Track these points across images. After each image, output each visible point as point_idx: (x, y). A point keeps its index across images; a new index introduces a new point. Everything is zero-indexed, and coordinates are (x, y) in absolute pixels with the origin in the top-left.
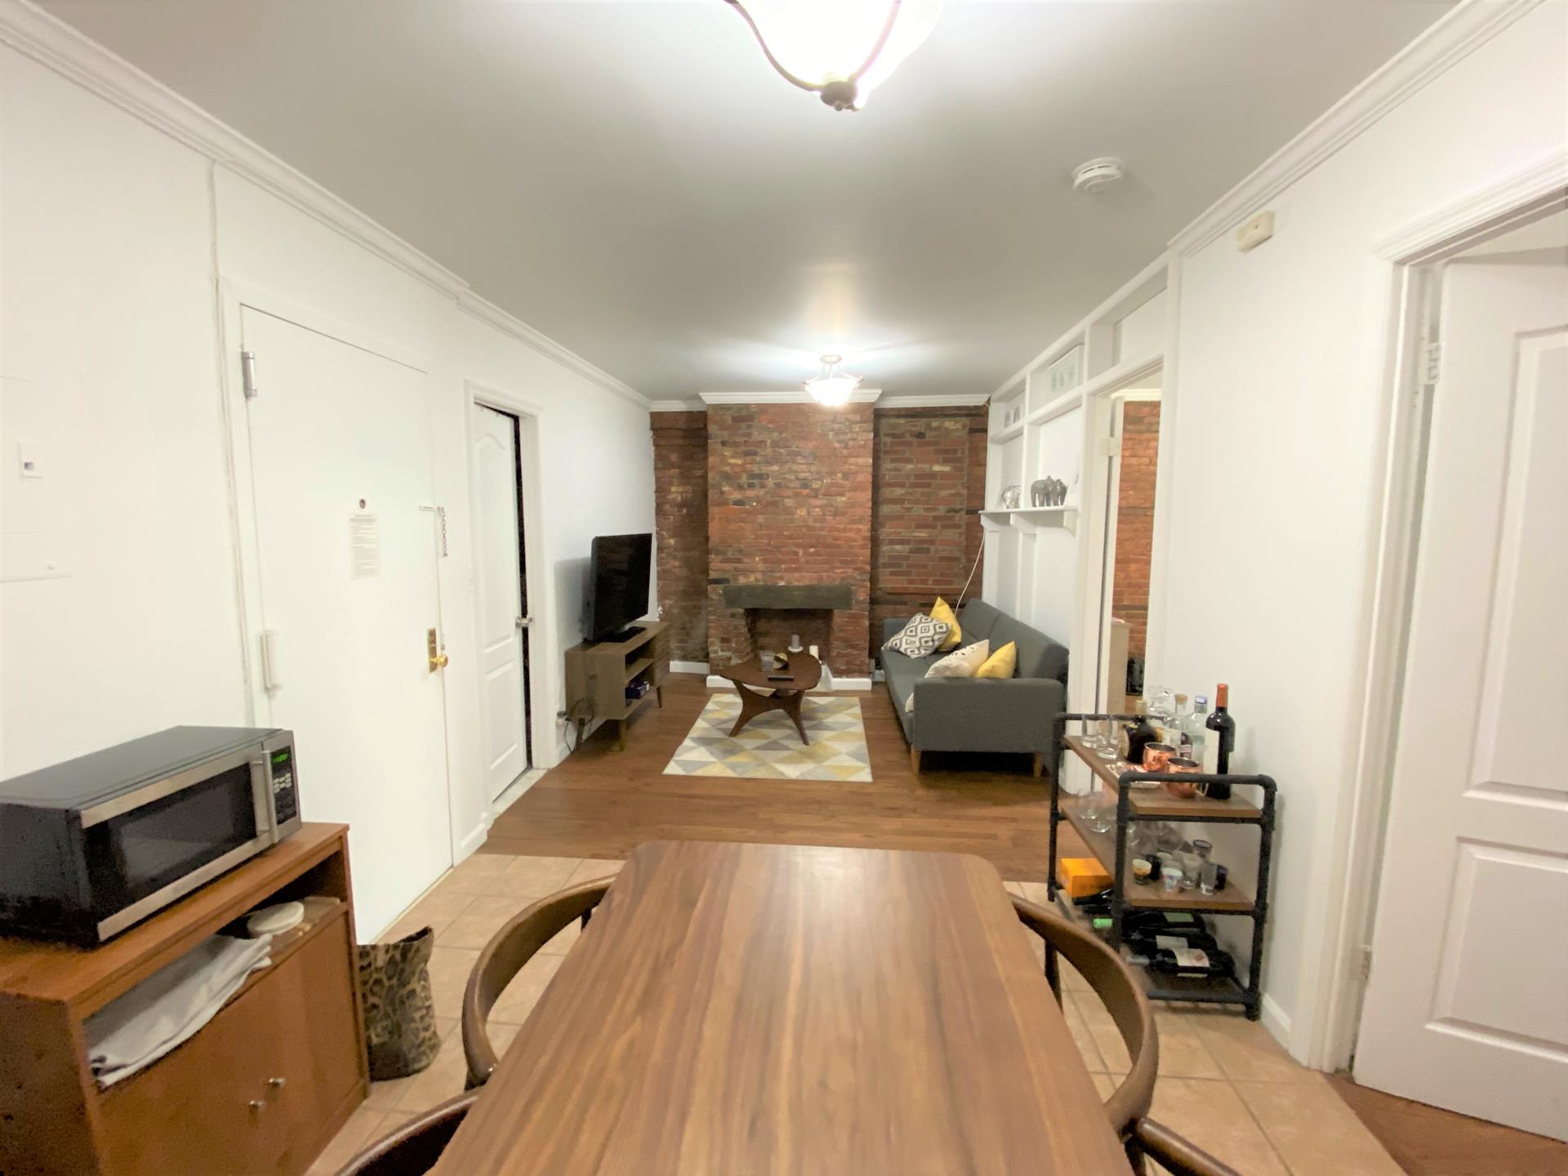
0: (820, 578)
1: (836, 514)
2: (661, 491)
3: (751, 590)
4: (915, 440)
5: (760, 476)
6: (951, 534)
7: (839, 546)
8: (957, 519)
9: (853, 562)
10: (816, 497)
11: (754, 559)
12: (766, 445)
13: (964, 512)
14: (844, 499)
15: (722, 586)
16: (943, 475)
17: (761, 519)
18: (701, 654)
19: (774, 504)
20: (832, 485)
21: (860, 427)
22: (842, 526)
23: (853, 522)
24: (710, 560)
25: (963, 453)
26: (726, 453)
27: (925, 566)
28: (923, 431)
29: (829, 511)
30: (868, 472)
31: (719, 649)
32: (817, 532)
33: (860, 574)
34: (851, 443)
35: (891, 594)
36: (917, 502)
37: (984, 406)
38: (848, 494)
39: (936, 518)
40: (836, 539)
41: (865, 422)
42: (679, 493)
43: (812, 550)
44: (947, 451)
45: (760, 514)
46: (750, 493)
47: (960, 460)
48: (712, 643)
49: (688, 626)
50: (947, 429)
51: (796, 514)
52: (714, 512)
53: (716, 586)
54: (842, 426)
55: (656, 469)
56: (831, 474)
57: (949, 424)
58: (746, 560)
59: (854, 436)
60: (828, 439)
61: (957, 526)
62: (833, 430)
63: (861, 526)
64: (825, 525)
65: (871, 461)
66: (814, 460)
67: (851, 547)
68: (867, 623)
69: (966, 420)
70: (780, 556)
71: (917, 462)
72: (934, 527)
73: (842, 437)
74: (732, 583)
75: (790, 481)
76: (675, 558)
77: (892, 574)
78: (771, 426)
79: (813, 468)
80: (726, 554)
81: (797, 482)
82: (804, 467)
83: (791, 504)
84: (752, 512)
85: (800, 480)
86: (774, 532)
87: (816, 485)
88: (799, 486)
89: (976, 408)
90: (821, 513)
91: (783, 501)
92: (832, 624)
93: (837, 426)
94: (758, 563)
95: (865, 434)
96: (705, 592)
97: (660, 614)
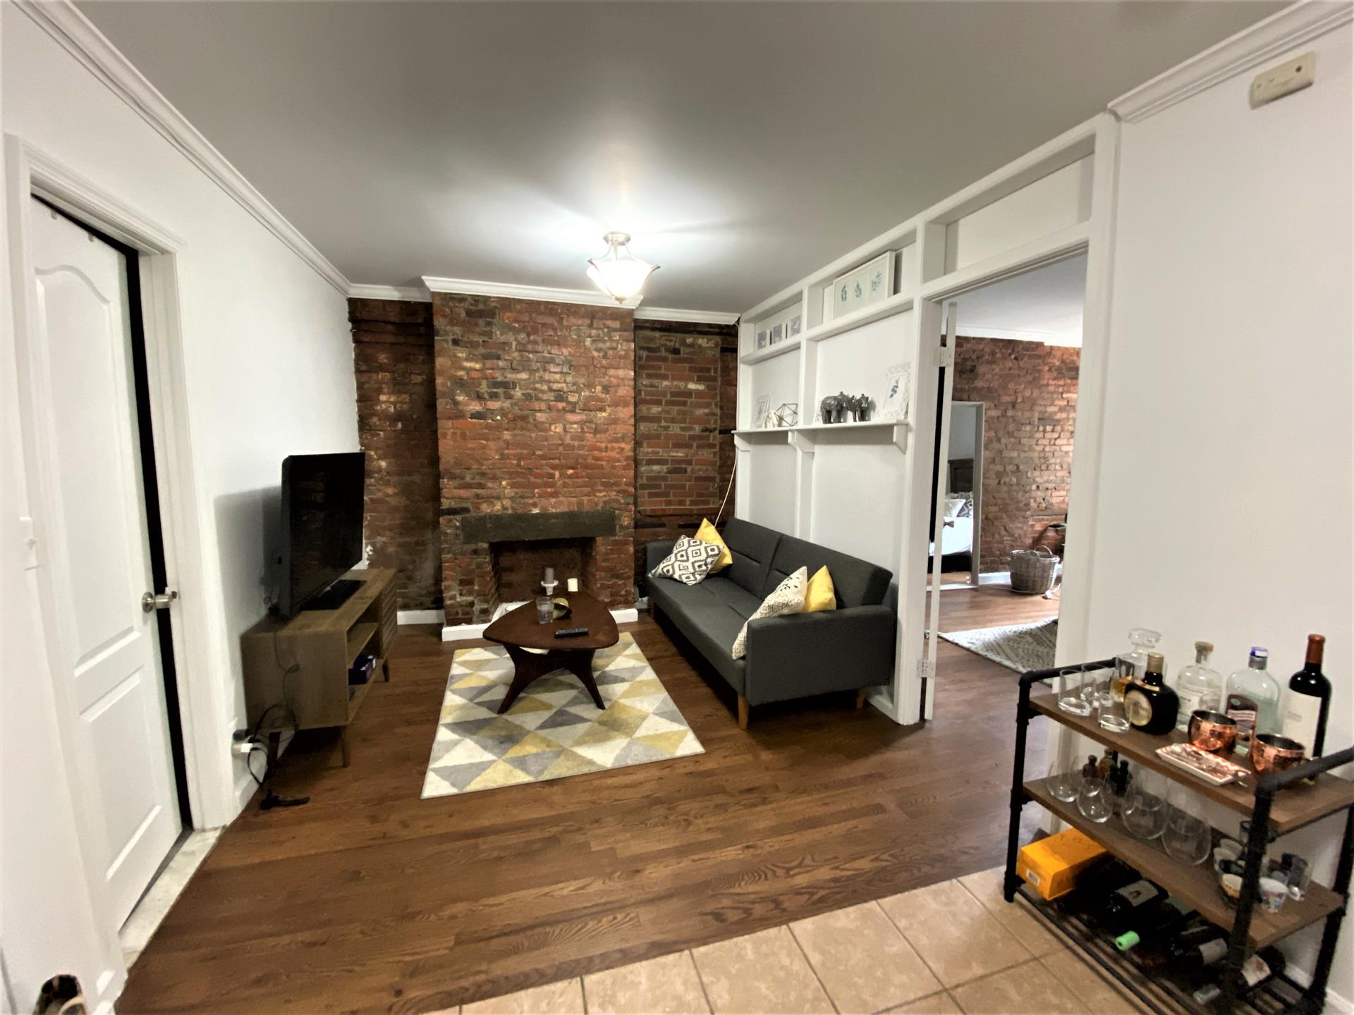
0: (580, 504)
1: (596, 431)
2: (365, 400)
3: (496, 519)
4: (670, 356)
5: (504, 385)
6: (706, 454)
7: (601, 467)
8: (711, 438)
9: (615, 484)
10: (573, 411)
11: (501, 483)
12: (511, 347)
13: (717, 432)
14: (604, 414)
15: (458, 517)
16: (699, 394)
17: (507, 435)
18: (428, 600)
19: (524, 418)
20: (589, 399)
21: (620, 336)
22: (603, 445)
23: (616, 440)
24: (441, 486)
25: (715, 372)
26: (460, 355)
27: (683, 487)
28: (677, 346)
29: (587, 427)
30: (629, 386)
31: (458, 595)
32: (576, 451)
33: (623, 497)
34: (611, 352)
35: (650, 516)
36: (673, 421)
37: (735, 325)
38: (609, 410)
39: (692, 438)
40: (597, 459)
41: (625, 331)
42: (391, 403)
43: (571, 471)
44: (701, 370)
45: (507, 430)
46: (494, 405)
47: (714, 379)
48: (449, 588)
49: (410, 567)
50: (700, 346)
51: (550, 430)
52: (446, 426)
53: (451, 517)
54: (600, 332)
55: (358, 371)
56: (589, 386)
57: (702, 341)
58: (490, 485)
59: (614, 345)
60: (584, 345)
61: (713, 446)
62: (590, 337)
63: (623, 445)
64: (584, 443)
65: (633, 374)
66: (570, 369)
67: (614, 467)
68: (631, 549)
69: (718, 339)
70: (532, 479)
71: (674, 379)
72: (690, 446)
73: (601, 345)
74: (473, 514)
75: (543, 392)
76: (387, 483)
77: (651, 495)
78: (517, 325)
79: (569, 379)
80: (463, 479)
81: (552, 394)
82: (558, 377)
83: (544, 419)
84: (498, 427)
85: (555, 391)
86: (525, 452)
87: (573, 398)
88: (553, 399)
89: (727, 326)
90: (579, 430)
91: (533, 415)
92: (594, 554)
93: (594, 332)
94: (505, 488)
95: (625, 343)
96: (436, 525)
97: (369, 555)
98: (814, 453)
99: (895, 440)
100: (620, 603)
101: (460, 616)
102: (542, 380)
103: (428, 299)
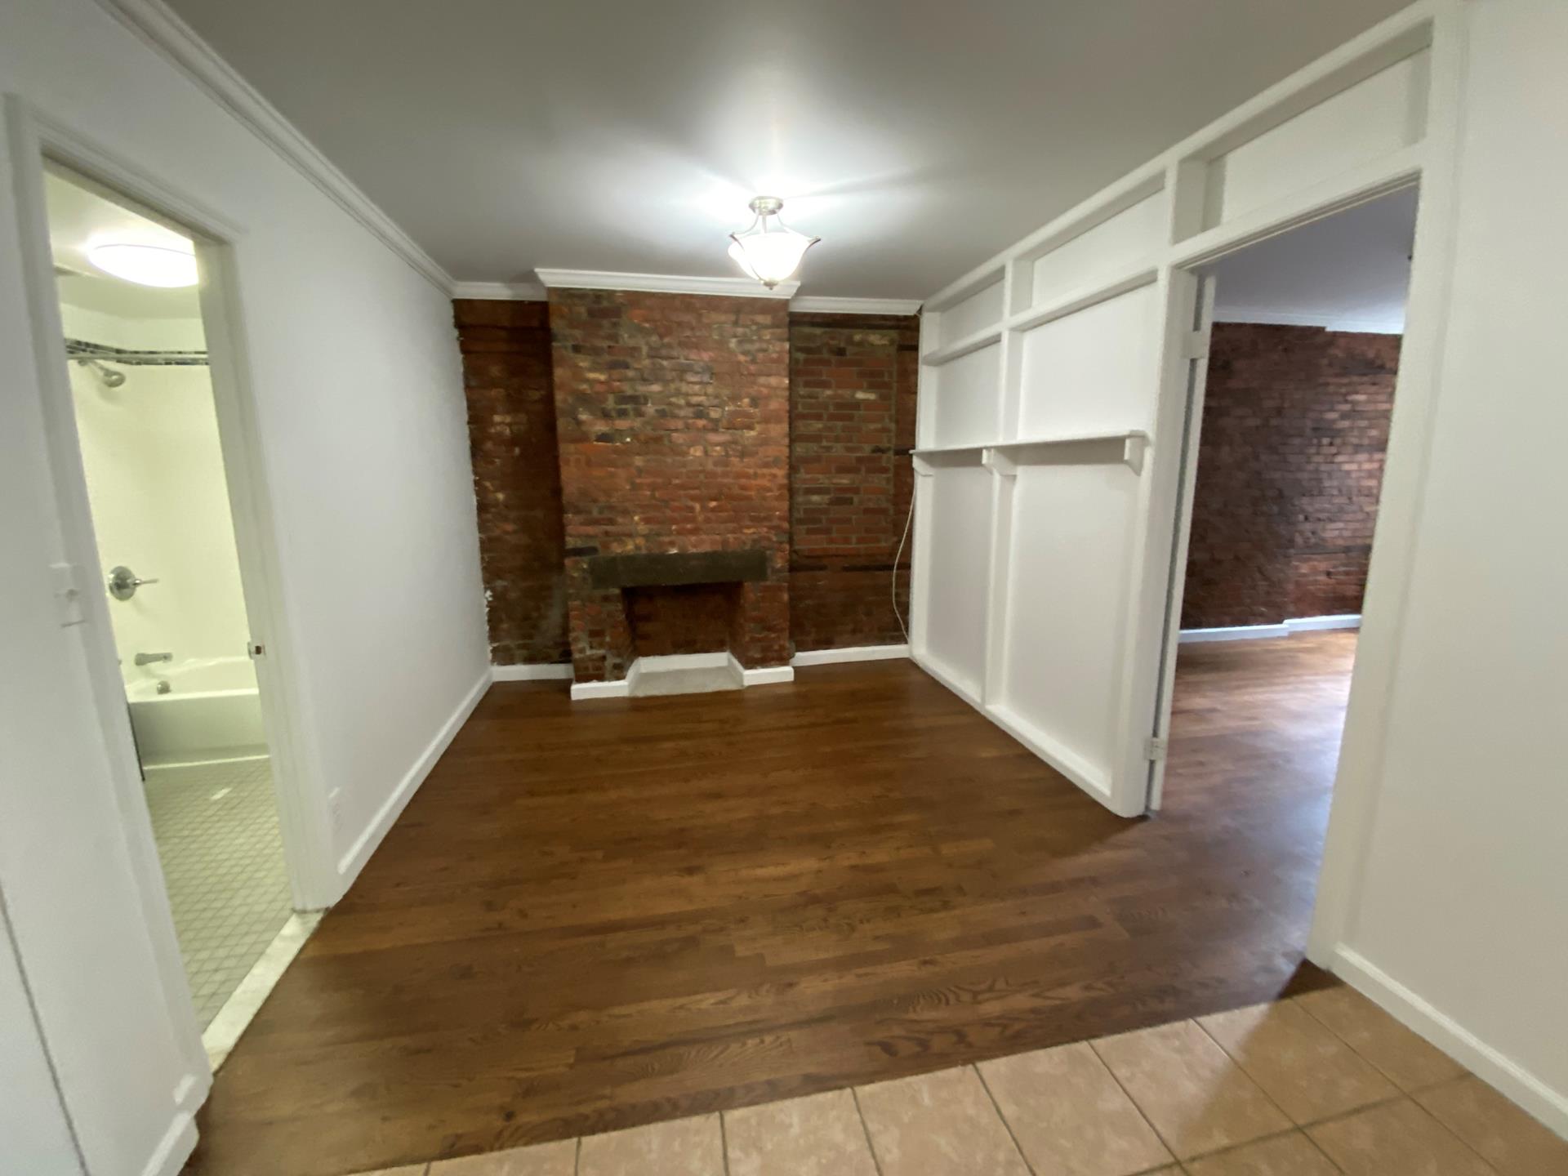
0: (725, 542)
1: (743, 455)
2: (477, 420)
3: (629, 559)
4: (834, 359)
5: (634, 399)
6: (879, 481)
7: (748, 498)
8: (884, 460)
9: (767, 519)
10: (715, 430)
11: (632, 518)
12: (641, 353)
13: (891, 453)
14: (753, 433)
15: (586, 558)
16: (869, 405)
17: (639, 461)
18: (555, 654)
19: (658, 440)
20: (737, 414)
21: (772, 334)
22: (751, 471)
23: (766, 465)
24: (565, 521)
25: (890, 377)
26: (581, 364)
27: (849, 521)
28: (842, 345)
29: (733, 450)
30: (783, 397)
31: (588, 647)
32: (719, 480)
33: (776, 535)
34: (760, 356)
35: (808, 557)
36: (837, 439)
37: (915, 316)
38: (758, 427)
39: (860, 460)
40: (743, 488)
41: (778, 327)
42: (507, 424)
43: (713, 504)
44: (871, 374)
45: (638, 454)
46: (622, 424)
47: (887, 385)
48: (577, 639)
49: (535, 615)
50: (872, 344)
51: (688, 452)
52: (566, 450)
53: (578, 558)
54: (747, 330)
55: (468, 387)
56: (734, 398)
57: (875, 338)
58: (620, 520)
59: (764, 346)
60: (728, 348)
61: (885, 470)
62: (735, 336)
63: (775, 471)
64: (729, 469)
65: (787, 382)
66: (711, 378)
67: (764, 498)
68: (786, 597)
69: (894, 334)
70: (668, 513)
71: (838, 387)
72: (856, 470)
73: (748, 347)
74: (601, 554)
75: (680, 407)
76: (506, 519)
77: (809, 532)
78: (647, 325)
79: (710, 390)
80: (590, 512)
81: (691, 410)
82: (697, 387)
83: (681, 441)
84: (626, 452)
85: (694, 406)
86: (660, 480)
87: (714, 414)
88: (691, 415)
89: (906, 318)
90: (723, 454)
91: (669, 436)
92: (742, 601)
93: (740, 330)
94: (637, 524)
95: (778, 343)
96: (561, 567)
97: (489, 602)
98: (1015, 477)
99: (1127, 457)
100: (773, 659)
101: (591, 672)
102: (678, 393)
103: (541, 297)
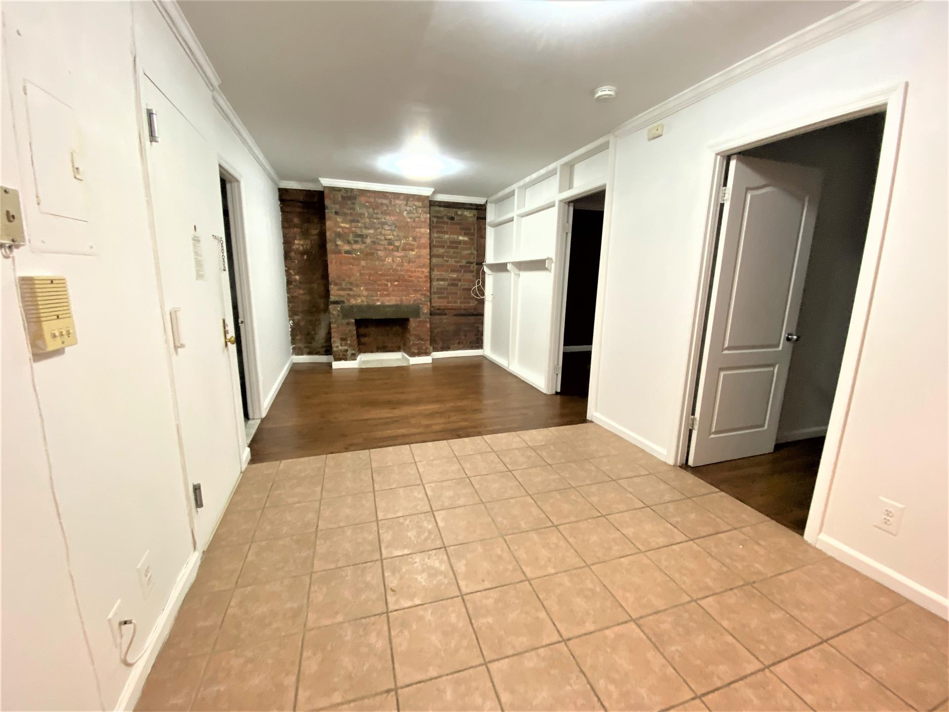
0: (401, 300)
1: (409, 262)
2: (287, 243)
3: (360, 308)
4: (449, 221)
5: (361, 236)
6: (469, 276)
7: (412, 281)
8: (472, 267)
9: (419, 290)
10: (397, 251)
11: (360, 288)
12: (365, 216)
13: (475, 264)
14: (414, 253)
15: (340, 306)
16: (465, 242)
17: (363, 263)
18: (323, 350)
19: (372, 254)
20: (406, 244)
21: (422, 210)
22: (413, 269)
23: (420, 267)
24: (330, 289)
25: (474, 230)
26: (338, 220)
27: (456, 293)
28: (453, 215)
29: (405, 260)
30: (427, 238)
31: (340, 345)
32: (399, 273)
33: (424, 298)
34: (417, 219)
35: (438, 309)
36: (451, 257)
37: (484, 204)
38: (416, 250)
39: (461, 266)
40: (410, 277)
41: (425, 207)
42: (302, 245)
43: (396, 283)
44: (466, 229)
45: (363, 260)
46: (356, 247)
47: (473, 234)
48: (335, 342)
49: (313, 333)
50: (466, 216)
51: (385, 260)
52: (331, 258)
53: (335, 305)
54: (411, 208)
55: (283, 227)
56: (406, 237)
57: (467, 213)
58: (355, 289)
59: (419, 215)
60: (403, 216)
61: (472, 272)
62: (406, 211)
63: (424, 270)
64: (403, 268)
65: (429, 231)
66: (395, 228)
67: (419, 281)
68: (428, 326)
69: (475, 212)
70: (376, 287)
71: (451, 234)
72: (460, 272)
73: (411, 215)
74: (346, 304)
75: (381, 240)
76: (300, 288)
77: (439, 298)
78: (368, 204)
79: (395, 233)
80: (341, 285)
81: (386, 242)
82: (389, 232)
83: (382, 255)
84: (358, 259)
85: (388, 240)
86: (373, 272)
87: (397, 244)
88: (387, 244)
89: (481, 205)
90: (401, 261)
91: (377, 253)
92: (409, 327)
93: (408, 208)
94: (363, 291)
95: (424, 215)
96: (326, 310)
97: (291, 326)
98: (520, 275)
99: (546, 267)
100: (422, 353)
101: (341, 357)
102: (381, 234)
103: (320, 189)
